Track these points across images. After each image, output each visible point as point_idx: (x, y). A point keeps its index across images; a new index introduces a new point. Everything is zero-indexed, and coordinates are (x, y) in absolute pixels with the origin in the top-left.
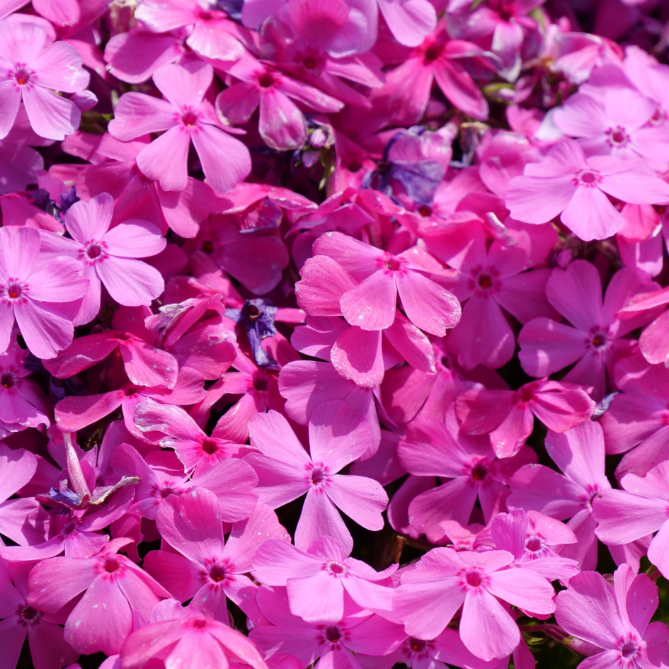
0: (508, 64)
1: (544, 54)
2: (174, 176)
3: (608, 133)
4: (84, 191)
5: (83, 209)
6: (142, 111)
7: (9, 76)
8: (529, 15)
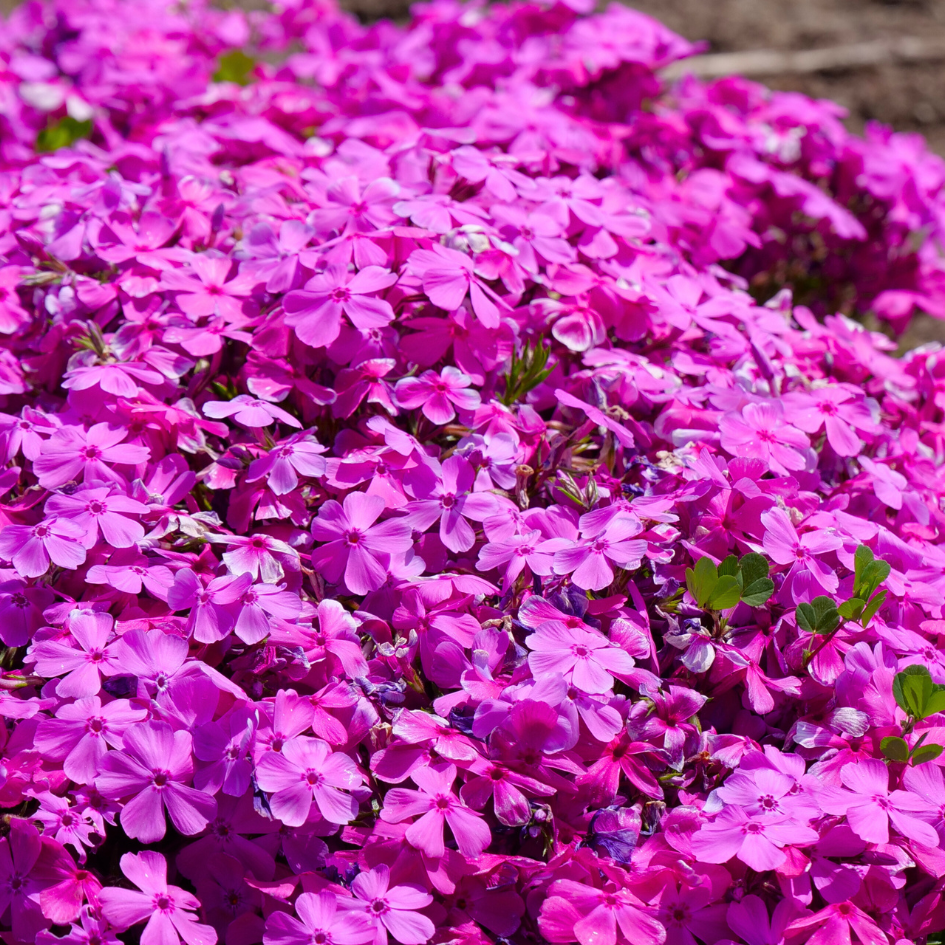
0: (676, 759)
1: (702, 751)
2: (435, 847)
3: (760, 800)
4: (364, 865)
5: (365, 877)
6: (405, 801)
7: (303, 778)
8: (687, 722)
